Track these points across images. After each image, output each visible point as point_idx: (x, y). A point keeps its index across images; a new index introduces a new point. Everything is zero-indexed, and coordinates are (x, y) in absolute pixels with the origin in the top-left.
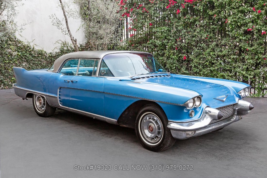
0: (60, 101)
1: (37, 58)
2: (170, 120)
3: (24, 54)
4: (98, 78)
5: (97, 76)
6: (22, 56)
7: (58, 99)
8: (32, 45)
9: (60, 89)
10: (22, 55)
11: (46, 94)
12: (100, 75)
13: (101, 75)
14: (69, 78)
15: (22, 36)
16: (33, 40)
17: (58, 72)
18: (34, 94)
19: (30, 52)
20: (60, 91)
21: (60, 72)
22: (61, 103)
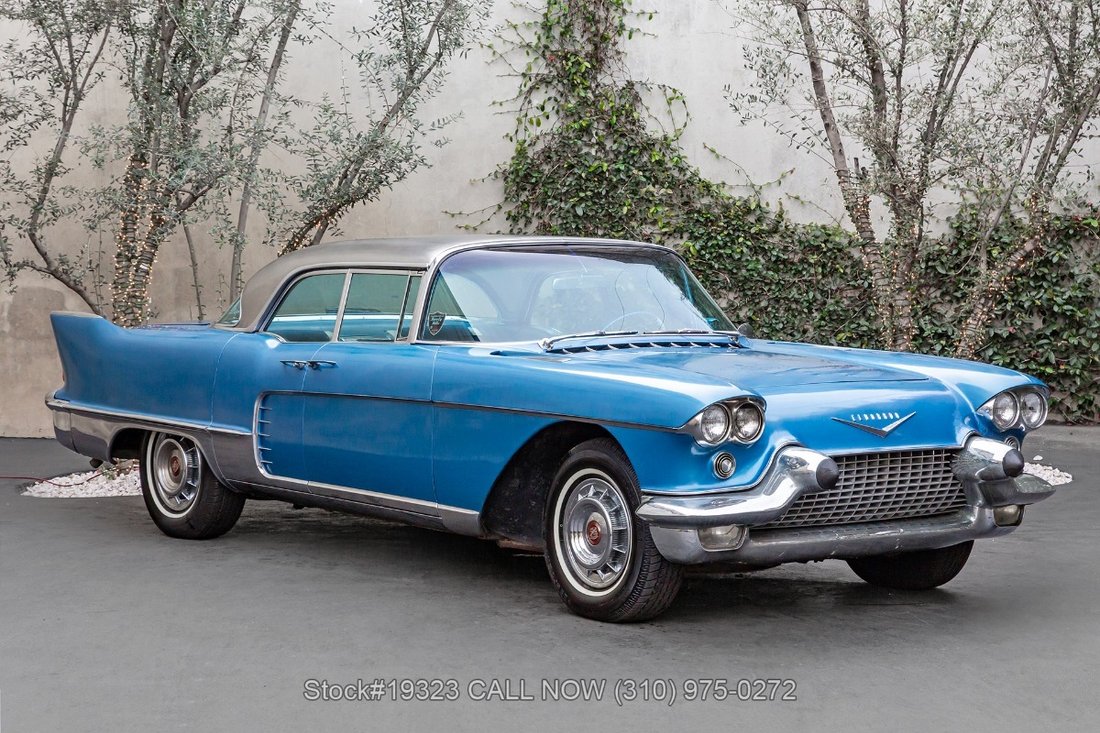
0: (264, 454)
1: (800, 272)
2: (645, 490)
3: (720, 248)
4: (418, 347)
5: (415, 341)
6: (708, 256)
7: (256, 446)
8: (772, 201)
9: (264, 402)
10: (711, 253)
11: (204, 427)
12: (426, 338)
13: (428, 337)
14: (303, 354)
15: (718, 156)
16: (783, 176)
17: (257, 331)
18: (150, 432)
19: (755, 237)
20: (262, 411)
21: (265, 330)
22: (265, 464)
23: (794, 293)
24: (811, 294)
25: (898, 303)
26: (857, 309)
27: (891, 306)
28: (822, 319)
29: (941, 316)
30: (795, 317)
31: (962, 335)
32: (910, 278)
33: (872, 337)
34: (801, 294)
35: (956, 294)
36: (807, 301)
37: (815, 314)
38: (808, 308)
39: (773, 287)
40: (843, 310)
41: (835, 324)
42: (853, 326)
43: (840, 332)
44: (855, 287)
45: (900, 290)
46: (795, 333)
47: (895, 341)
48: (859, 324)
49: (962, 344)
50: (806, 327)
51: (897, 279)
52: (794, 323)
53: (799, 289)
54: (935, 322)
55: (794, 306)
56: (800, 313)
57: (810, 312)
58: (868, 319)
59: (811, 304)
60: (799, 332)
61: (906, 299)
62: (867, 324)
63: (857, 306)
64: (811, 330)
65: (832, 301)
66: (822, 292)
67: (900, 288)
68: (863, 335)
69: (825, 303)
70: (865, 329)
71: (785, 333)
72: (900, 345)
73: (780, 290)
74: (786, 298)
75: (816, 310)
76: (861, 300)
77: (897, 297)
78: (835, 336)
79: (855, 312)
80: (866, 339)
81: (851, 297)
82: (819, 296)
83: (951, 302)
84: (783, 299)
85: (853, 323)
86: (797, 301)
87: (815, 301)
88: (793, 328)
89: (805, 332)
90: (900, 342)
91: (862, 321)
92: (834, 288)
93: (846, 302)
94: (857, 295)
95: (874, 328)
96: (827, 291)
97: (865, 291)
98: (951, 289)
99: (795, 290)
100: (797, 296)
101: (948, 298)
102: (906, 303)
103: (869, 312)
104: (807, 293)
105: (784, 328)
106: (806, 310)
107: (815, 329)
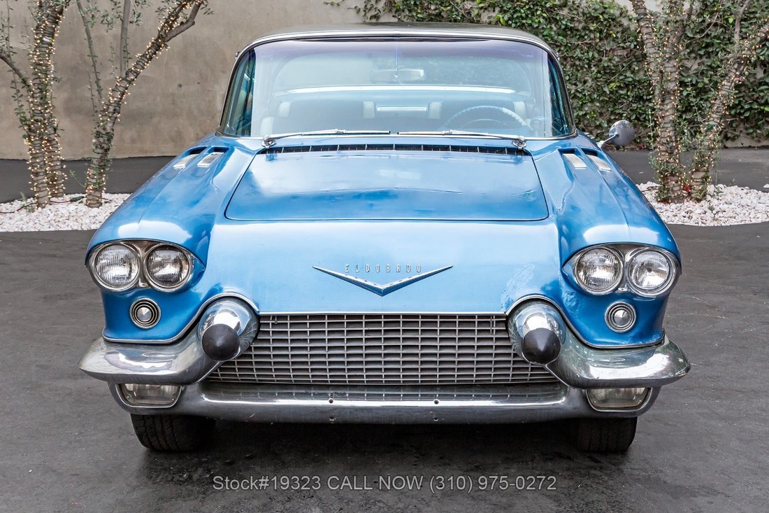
1: (583, 37)
3: (523, 19)
10: (516, 23)
19: (549, 10)
23: (578, 53)
24: (591, 54)
25: (667, 69)
26: (624, 65)
27: (661, 72)
28: (599, 72)
29: (688, 69)
30: (578, 71)
31: (718, 94)
32: (678, 49)
33: (635, 86)
34: (583, 54)
35: (699, 52)
36: (588, 59)
37: (593, 69)
38: (588, 64)
39: (562, 48)
40: (614, 66)
41: (608, 76)
42: (621, 77)
43: (611, 82)
44: (623, 48)
45: (670, 59)
46: (578, 83)
47: (662, 101)
48: (626, 76)
49: (718, 102)
50: (586, 78)
51: (668, 50)
52: (577, 76)
53: (582, 50)
54: (683, 73)
55: (577, 63)
56: (582, 68)
57: (590, 67)
58: (633, 72)
59: (590, 61)
60: (581, 82)
61: (674, 66)
62: (632, 76)
63: (625, 62)
64: (590, 81)
65: (606, 59)
66: (599, 52)
67: (670, 57)
68: (629, 85)
69: (600, 60)
70: (630, 79)
71: (570, 83)
72: (667, 105)
73: (567, 51)
74: (572, 57)
75: (594, 66)
76: (628, 57)
77: (667, 65)
78: (608, 85)
79: (624, 67)
80: (631, 87)
81: (620, 56)
82: (596, 55)
83: (695, 58)
84: (570, 57)
85: (621, 75)
86: (580, 59)
87: (593, 59)
88: (577, 80)
89: (585, 82)
90: (667, 102)
91: (628, 74)
92: (608, 49)
93: (617, 59)
94: (625, 54)
95: (637, 79)
96: (603, 51)
97: (631, 50)
98: (696, 49)
99: (578, 50)
100: (580, 55)
101: (693, 55)
102: (674, 69)
103: (634, 66)
104: (588, 52)
105: (569, 79)
106: (586, 66)
107: (593, 80)
